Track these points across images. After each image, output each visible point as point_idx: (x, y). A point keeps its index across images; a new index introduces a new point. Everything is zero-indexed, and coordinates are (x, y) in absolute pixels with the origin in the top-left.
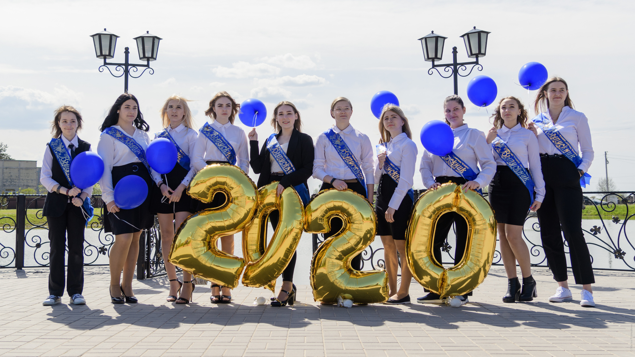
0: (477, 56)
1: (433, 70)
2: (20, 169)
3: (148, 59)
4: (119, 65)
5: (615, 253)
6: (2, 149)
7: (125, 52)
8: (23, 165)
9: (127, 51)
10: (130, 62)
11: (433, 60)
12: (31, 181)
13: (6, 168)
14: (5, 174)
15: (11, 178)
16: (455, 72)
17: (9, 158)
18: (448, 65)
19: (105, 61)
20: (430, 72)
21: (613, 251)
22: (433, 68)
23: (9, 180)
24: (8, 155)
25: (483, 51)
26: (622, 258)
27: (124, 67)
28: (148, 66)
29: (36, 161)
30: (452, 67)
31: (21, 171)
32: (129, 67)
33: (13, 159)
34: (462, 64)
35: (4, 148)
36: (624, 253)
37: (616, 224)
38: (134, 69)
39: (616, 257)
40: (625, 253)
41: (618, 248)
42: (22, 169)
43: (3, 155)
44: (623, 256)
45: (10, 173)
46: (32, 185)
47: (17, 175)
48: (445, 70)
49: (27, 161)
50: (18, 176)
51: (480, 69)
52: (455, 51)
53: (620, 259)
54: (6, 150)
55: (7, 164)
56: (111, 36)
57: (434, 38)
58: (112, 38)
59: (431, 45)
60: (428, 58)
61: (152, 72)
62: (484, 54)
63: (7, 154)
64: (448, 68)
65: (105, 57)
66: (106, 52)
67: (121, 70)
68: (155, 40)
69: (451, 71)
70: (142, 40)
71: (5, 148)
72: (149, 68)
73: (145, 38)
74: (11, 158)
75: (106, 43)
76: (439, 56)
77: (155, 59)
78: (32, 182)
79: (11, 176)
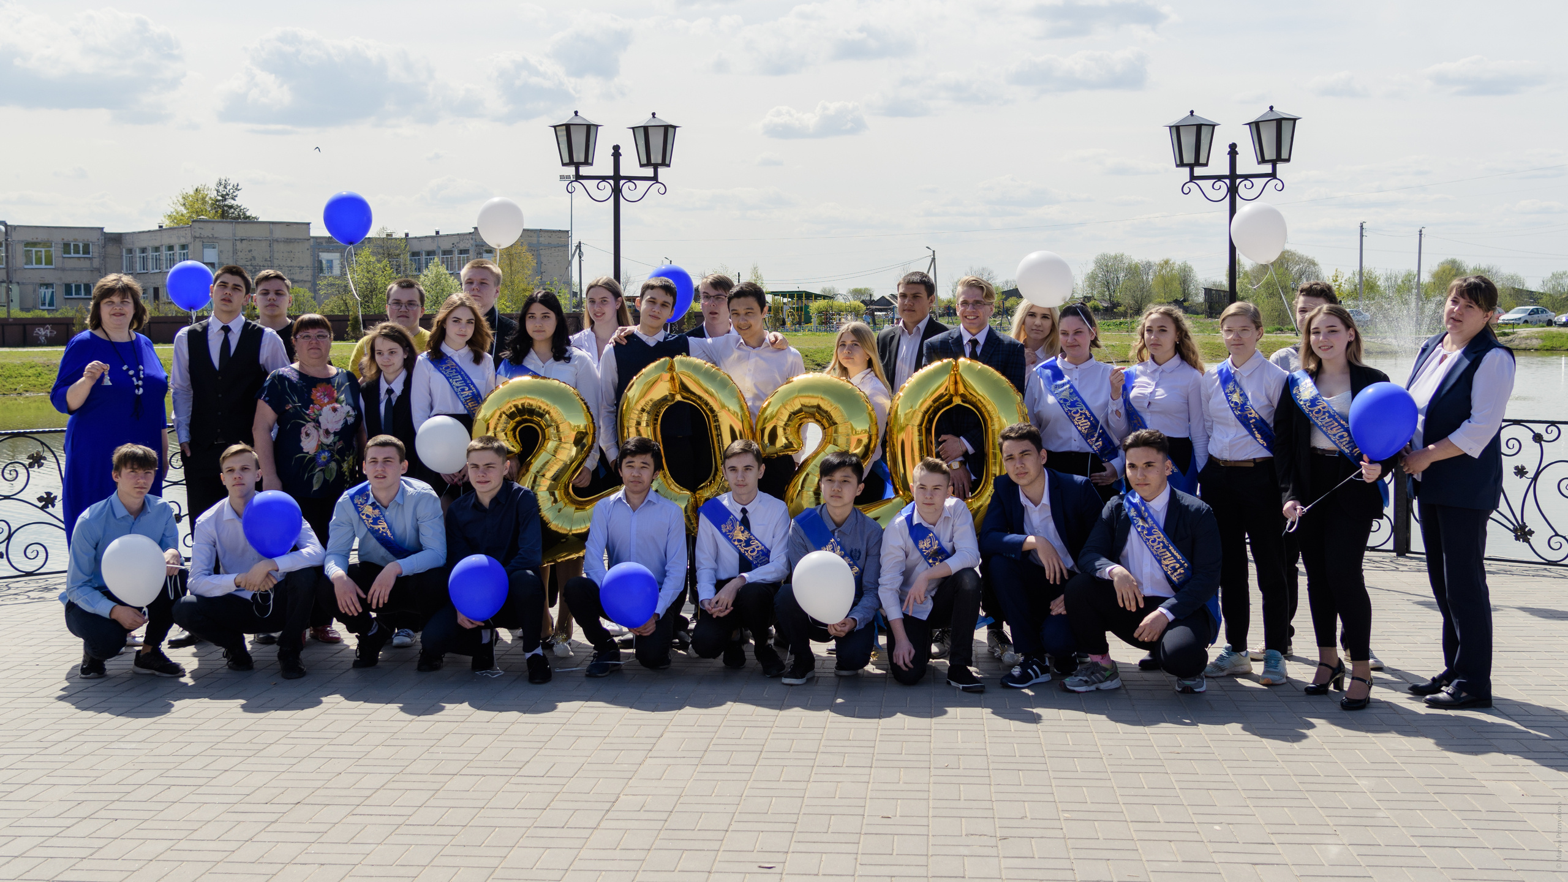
0: (1274, 163)
1: (1191, 185)
2: (272, 242)
3: (656, 167)
4: (604, 178)
5: (1515, 531)
6: (228, 195)
7: (613, 155)
8: (279, 234)
9: (616, 152)
10: (622, 173)
11: (1191, 167)
12: (298, 270)
13: (242, 240)
14: (239, 253)
15: (253, 262)
16: (1233, 191)
17: (244, 214)
18: (1219, 178)
19: (577, 171)
20: (1186, 190)
21: (1511, 527)
22: (1191, 181)
23: (250, 268)
24: (242, 208)
25: (1284, 155)
26: (1528, 541)
27: (612, 182)
28: (655, 178)
29: (309, 224)
30: (1227, 181)
31: (276, 246)
32: (622, 182)
33: (253, 216)
34: (1246, 177)
35: (231, 191)
36: (1531, 533)
37: (1520, 478)
38: (630, 184)
39: (1517, 538)
40: (1533, 532)
41: (1520, 523)
42: (277, 241)
43: (231, 207)
44: (1529, 537)
45: (250, 251)
46: (301, 279)
47: (267, 256)
48: (1213, 188)
49: (288, 224)
50: (269, 259)
51: (1280, 187)
52: (1233, 150)
53: (1523, 541)
54: (236, 196)
55: (242, 230)
56: (589, 127)
57: (1195, 128)
58: (590, 130)
59: (1188, 140)
60: (1181, 164)
61: (662, 190)
62: (1288, 160)
63: (239, 205)
64: (1220, 183)
65: (577, 166)
66: (579, 156)
67: (607, 188)
68: (668, 130)
69: (1224, 189)
70: (644, 133)
71: (234, 192)
72: (657, 182)
73: (650, 130)
74: (248, 214)
75: (579, 139)
76: (1202, 160)
77: (669, 166)
78: (300, 273)
79: (254, 258)
